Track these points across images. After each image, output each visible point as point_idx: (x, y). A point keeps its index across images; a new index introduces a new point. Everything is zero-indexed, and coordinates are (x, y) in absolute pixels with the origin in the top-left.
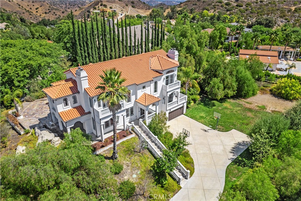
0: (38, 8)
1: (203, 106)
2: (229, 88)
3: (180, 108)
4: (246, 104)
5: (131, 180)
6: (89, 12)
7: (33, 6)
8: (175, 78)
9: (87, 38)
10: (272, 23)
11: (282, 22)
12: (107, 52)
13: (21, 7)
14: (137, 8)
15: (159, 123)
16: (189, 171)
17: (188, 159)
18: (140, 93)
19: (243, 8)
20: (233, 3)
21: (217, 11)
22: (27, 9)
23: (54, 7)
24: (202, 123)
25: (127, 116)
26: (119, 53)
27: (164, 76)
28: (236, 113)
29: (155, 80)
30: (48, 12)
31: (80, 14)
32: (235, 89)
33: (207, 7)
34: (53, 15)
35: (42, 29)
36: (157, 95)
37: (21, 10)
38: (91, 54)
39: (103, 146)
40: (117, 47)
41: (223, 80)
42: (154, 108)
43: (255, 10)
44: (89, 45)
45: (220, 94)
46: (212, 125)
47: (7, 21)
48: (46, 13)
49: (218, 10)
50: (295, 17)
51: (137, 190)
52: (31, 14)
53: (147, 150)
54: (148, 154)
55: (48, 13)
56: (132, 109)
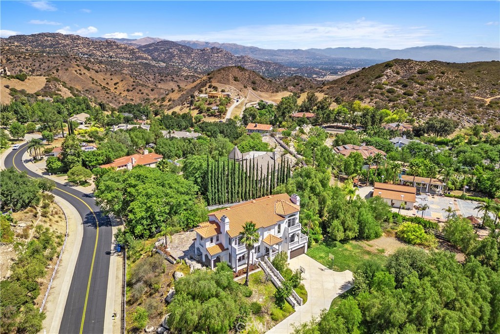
0: (117, 83)
1: (324, 246)
2: (350, 230)
3: (302, 247)
4: (367, 247)
5: (258, 302)
6: (193, 96)
7: (112, 79)
8: (297, 221)
9: (218, 176)
10: (449, 127)
11: (469, 123)
12: (235, 188)
13: (94, 82)
14: (260, 90)
15: (280, 261)
16: (302, 299)
17: (303, 291)
18: (266, 234)
19: (414, 98)
20: (398, 89)
21: (374, 101)
22: (103, 85)
23: (140, 81)
24: (320, 263)
25: (255, 253)
26: (246, 188)
27: (287, 220)
28: (354, 255)
29: (278, 224)
30: (131, 89)
31: (180, 98)
32: (357, 231)
33: (361, 95)
34: (138, 93)
35: (143, 133)
36: (281, 235)
37: (96, 86)
38: (220, 190)
39: (237, 276)
40: (244, 183)
41: (343, 223)
42: (276, 247)
43: (431, 102)
44: (220, 182)
45: (340, 235)
46: (329, 265)
47: (86, 111)
48: (128, 90)
49: (376, 100)
50: (489, 116)
51: (263, 309)
52: (108, 91)
53: (270, 282)
54: (271, 285)
55: (131, 91)
56: (259, 247)
